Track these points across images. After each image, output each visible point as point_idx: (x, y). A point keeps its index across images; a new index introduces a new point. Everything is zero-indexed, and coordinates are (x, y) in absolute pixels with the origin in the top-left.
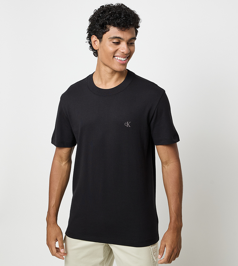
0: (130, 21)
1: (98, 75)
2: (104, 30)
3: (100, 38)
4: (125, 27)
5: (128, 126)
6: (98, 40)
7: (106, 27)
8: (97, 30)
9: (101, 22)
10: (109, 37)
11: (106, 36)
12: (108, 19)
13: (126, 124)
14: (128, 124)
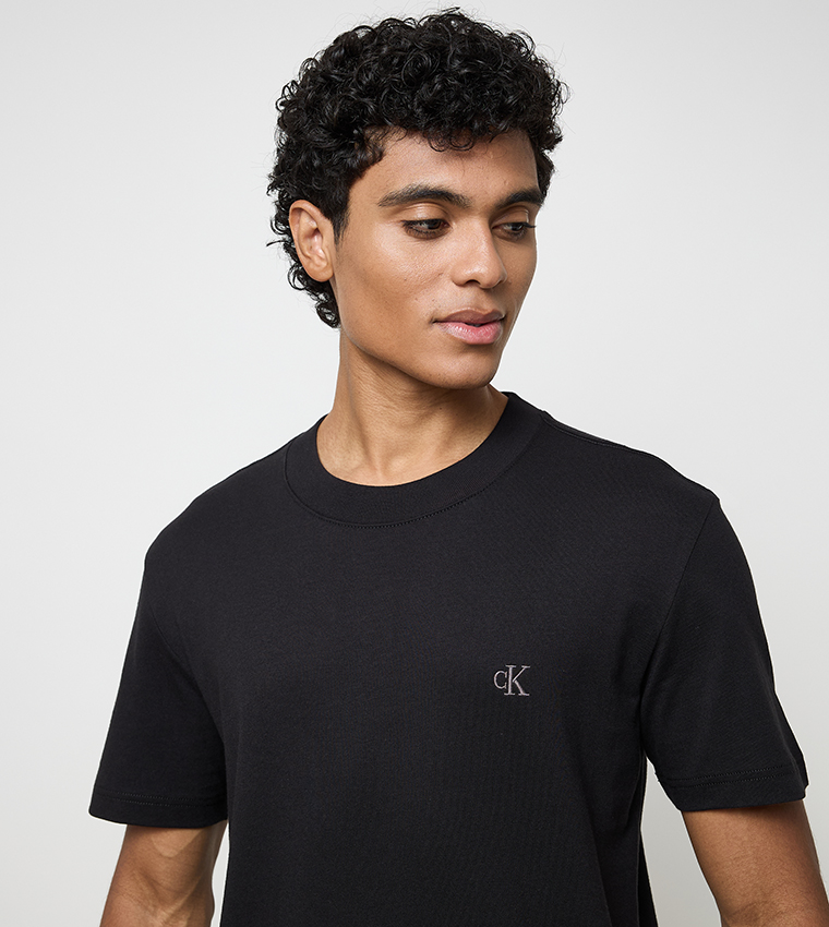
0: (497, 88)
1: (344, 426)
2: (355, 157)
3: (336, 210)
4: (471, 124)
5: (515, 689)
6: (327, 226)
7: (363, 142)
8: (316, 163)
9: (332, 111)
10: (380, 197)
11: (364, 194)
12: (372, 90)
13: (503, 680)
14: (511, 682)
